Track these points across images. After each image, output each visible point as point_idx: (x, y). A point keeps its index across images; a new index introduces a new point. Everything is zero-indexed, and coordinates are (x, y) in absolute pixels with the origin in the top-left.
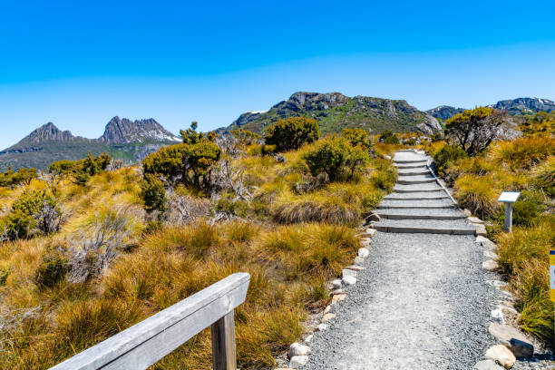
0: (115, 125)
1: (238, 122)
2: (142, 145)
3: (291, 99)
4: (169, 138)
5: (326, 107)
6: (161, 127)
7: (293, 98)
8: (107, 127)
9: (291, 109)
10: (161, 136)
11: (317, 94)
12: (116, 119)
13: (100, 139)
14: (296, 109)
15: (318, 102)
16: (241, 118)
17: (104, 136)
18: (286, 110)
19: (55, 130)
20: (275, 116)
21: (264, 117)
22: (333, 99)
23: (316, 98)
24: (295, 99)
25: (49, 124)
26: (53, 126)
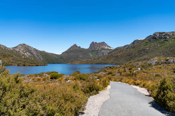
0: (93, 44)
1: (133, 43)
2: (100, 51)
3: (153, 35)
4: (109, 48)
5: (168, 37)
6: (106, 44)
7: (154, 34)
8: (90, 45)
9: (153, 38)
10: (106, 48)
11: (164, 33)
12: (93, 42)
13: (88, 49)
14: (155, 38)
15: (164, 36)
16: (134, 41)
17: (89, 48)
18: (151, 39)
19: (76, 46)
20: (147, 41)
21: (143, 41)
22: (171, 34)
23: (164, 34)
24: (155, 35)
25: (75, 44)
26: (76, 45)
